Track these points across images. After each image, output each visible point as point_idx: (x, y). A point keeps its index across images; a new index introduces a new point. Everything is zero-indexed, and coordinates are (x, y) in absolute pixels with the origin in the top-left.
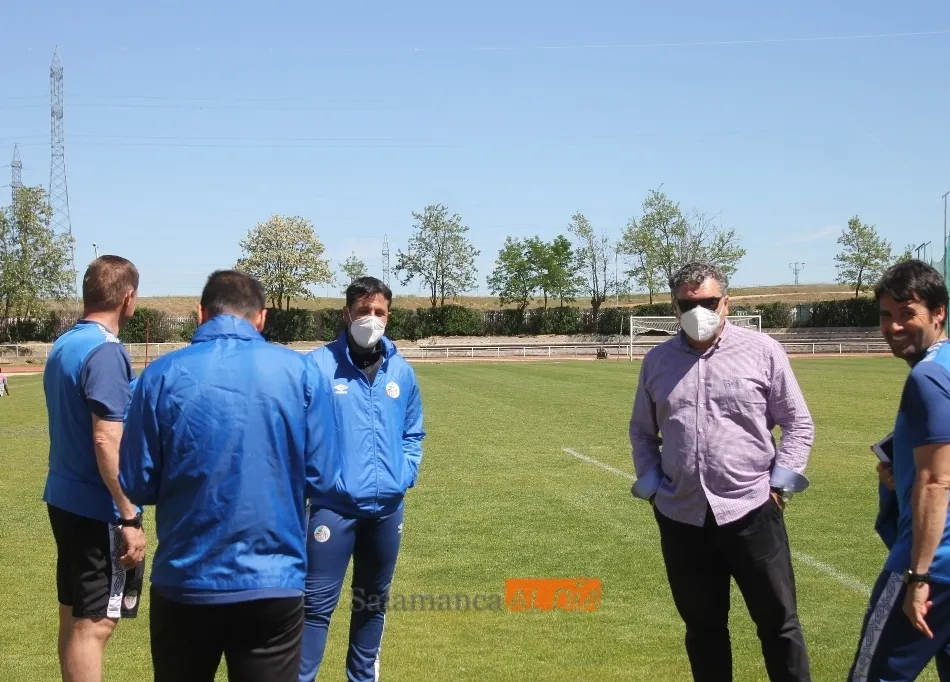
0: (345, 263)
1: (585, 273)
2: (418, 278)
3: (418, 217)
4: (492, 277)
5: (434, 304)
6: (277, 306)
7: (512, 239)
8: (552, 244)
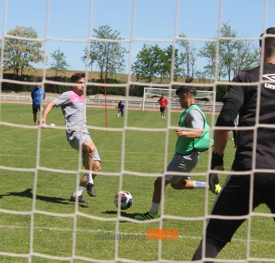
0: (53, 53)
1: (184, 66)
2: (96, 63)
3: (96, 31)
4: (134, 65)
5: (101, 77)
6: (16, 73)
7: (147, 45)
8: (167, 50)
